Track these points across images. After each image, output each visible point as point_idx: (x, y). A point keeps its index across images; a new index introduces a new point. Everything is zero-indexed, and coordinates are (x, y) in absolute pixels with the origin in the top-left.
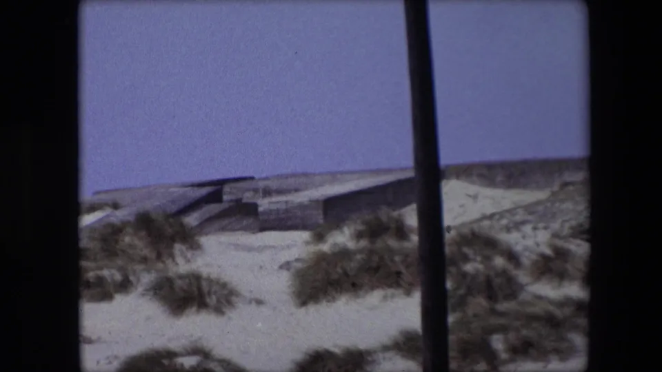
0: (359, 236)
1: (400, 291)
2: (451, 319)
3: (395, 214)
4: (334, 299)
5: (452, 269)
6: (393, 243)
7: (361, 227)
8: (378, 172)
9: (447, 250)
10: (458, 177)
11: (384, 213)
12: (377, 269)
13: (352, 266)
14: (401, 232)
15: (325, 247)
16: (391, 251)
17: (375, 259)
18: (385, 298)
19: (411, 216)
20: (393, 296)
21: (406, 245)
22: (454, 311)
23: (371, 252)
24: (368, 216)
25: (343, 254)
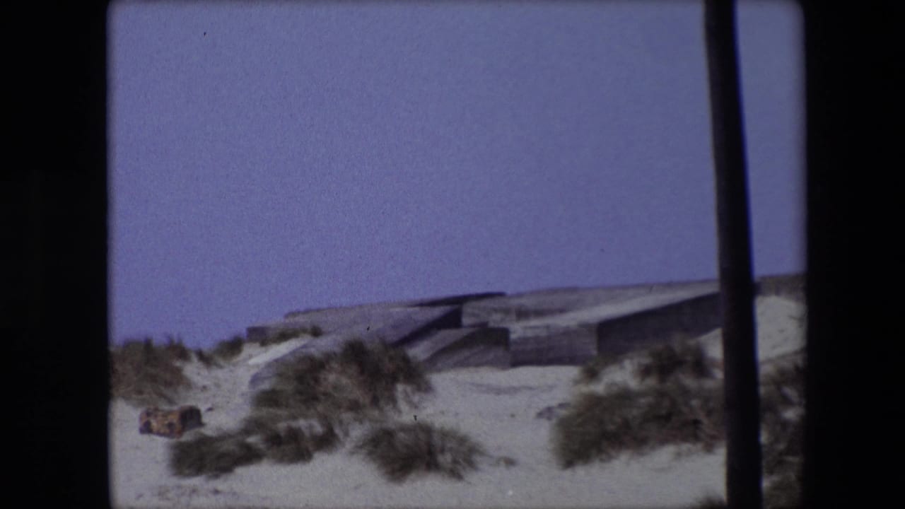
0: (645, 372)
1: (700, 446)
2: (766, 484)
3: (692, 342)
4: (610, 458)
5: (768, 416)
6: (689, 382)
7: (646, 360)
8: (670, 285)
9: (763, 390)
10: (778, 293)
11: (677, 342)
12: (668, 417)
13: (634, 413)
14: (700, 366)
15: (599, 388)
16: (686, 392)
17: (666, 403)
18: (678, 455)
19: (714, 347)
20: (689, 453)
21: (709, 384)
22: (771, 472)
23: (661, 394)
24: (659, 346)
25: (624, 396)
